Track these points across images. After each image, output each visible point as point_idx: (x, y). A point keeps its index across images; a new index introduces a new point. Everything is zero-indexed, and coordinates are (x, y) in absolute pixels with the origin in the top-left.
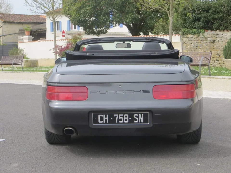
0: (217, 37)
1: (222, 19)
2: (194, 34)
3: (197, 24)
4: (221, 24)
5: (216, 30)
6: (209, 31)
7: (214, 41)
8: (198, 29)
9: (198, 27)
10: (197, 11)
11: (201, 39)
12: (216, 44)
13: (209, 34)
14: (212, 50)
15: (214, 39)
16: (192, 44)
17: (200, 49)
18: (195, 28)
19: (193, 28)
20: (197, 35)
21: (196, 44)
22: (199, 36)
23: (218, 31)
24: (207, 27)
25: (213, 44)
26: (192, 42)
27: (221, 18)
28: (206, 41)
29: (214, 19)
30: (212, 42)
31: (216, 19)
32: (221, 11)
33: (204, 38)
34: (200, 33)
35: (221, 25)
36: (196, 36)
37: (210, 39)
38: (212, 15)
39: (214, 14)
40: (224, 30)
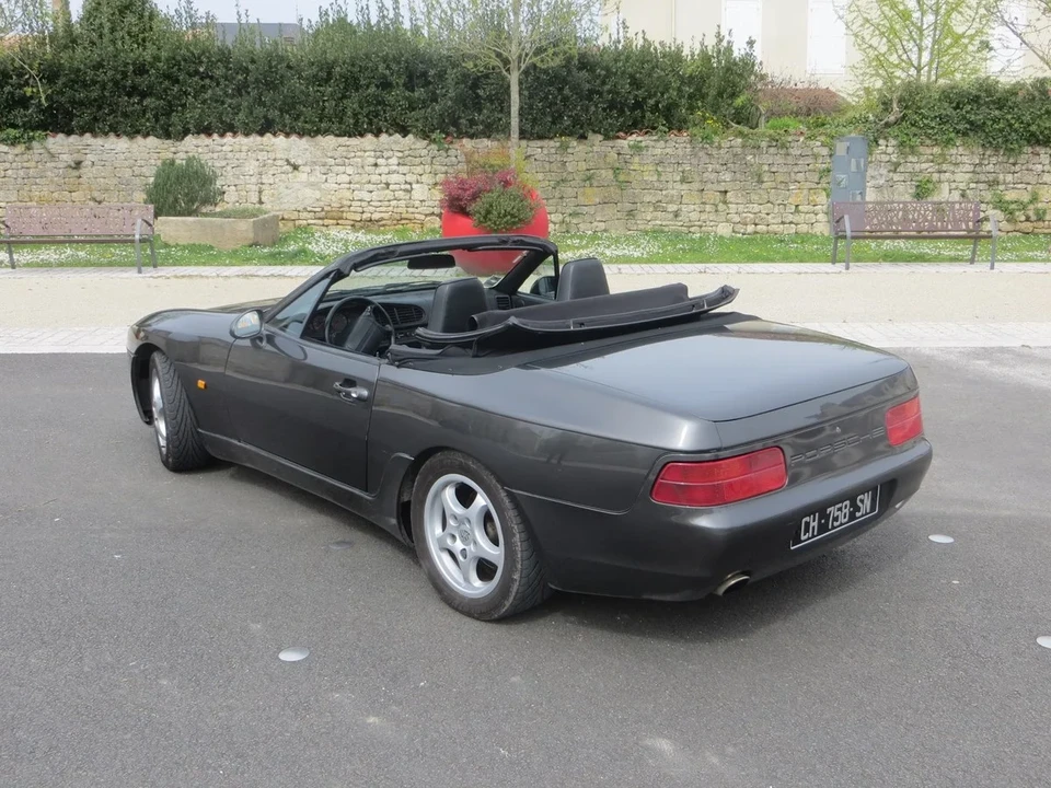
0: (87, 151)
1: (99, 103)
2: (13, 144)
3: (19, 115)
4: (95, 117)
5: (82, 134)
6: (61, 136)
7: (78, 164)
8: (25, 129)
9: (24, 125)
10: (14, 77)
11: (36, 158)
12: (86, 171)
13: (61, 145)
14: (74, 188)
15: (77, 157)
16: (10, 172)
17: (36, 184)
18: (14, 126)
19: (8, 127)
20: (24, 145)
21: (21, 173)
22: (28, 148)
23: (88, 135)
24: (50, 124)
25: (76, 173)
26: (7, 165)
27: (95, 100)
28: (53, 164)
29: (73, 102)
30: (73, 165)
31: (81, 103)
32: (94, 83)
33: (46, 155)
34: (31, 139)
35: (96, 119)
36: (20, 149)
37: (65, 157)
38: (69, 92)
39: (72, 88)
40: (106, 134)
